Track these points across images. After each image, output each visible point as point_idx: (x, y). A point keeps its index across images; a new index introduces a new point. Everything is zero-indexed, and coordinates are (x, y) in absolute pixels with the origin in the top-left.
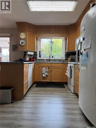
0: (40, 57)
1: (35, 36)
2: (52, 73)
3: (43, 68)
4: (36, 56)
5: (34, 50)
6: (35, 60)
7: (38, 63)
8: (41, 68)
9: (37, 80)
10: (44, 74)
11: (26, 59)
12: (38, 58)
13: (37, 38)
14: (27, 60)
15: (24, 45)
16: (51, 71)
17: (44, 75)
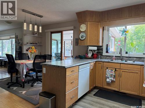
0: (107, 52)
1: (99, 26)
2: (121, 79)
3: (107, 70)
4: (102, 51)
5: (98, 44)
6: (99, 56)
7: (101, 62)
8: (104, 70)
9: (99, 85)
10: (108, 78)
11: (88, 55)
12: (104, 53)
13: (103, 27)
14: (89, 57)
15: (84, 38)
16: (120, 76)
17: (108, 80)
